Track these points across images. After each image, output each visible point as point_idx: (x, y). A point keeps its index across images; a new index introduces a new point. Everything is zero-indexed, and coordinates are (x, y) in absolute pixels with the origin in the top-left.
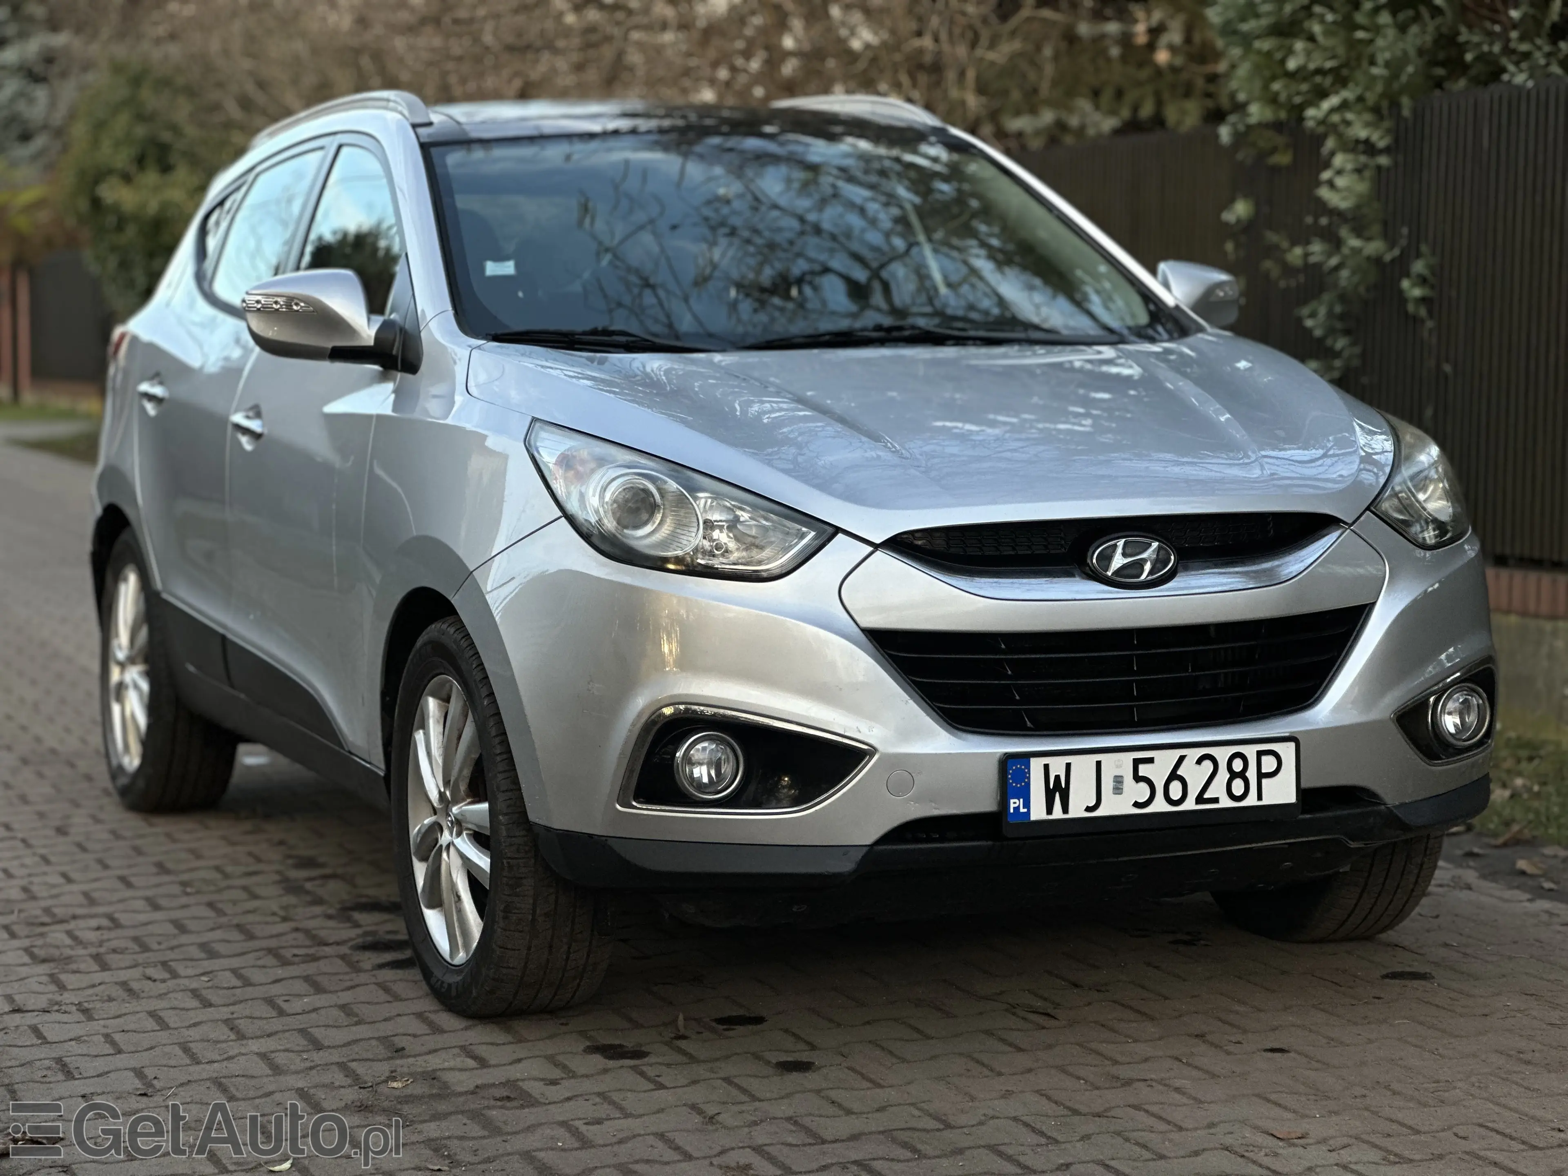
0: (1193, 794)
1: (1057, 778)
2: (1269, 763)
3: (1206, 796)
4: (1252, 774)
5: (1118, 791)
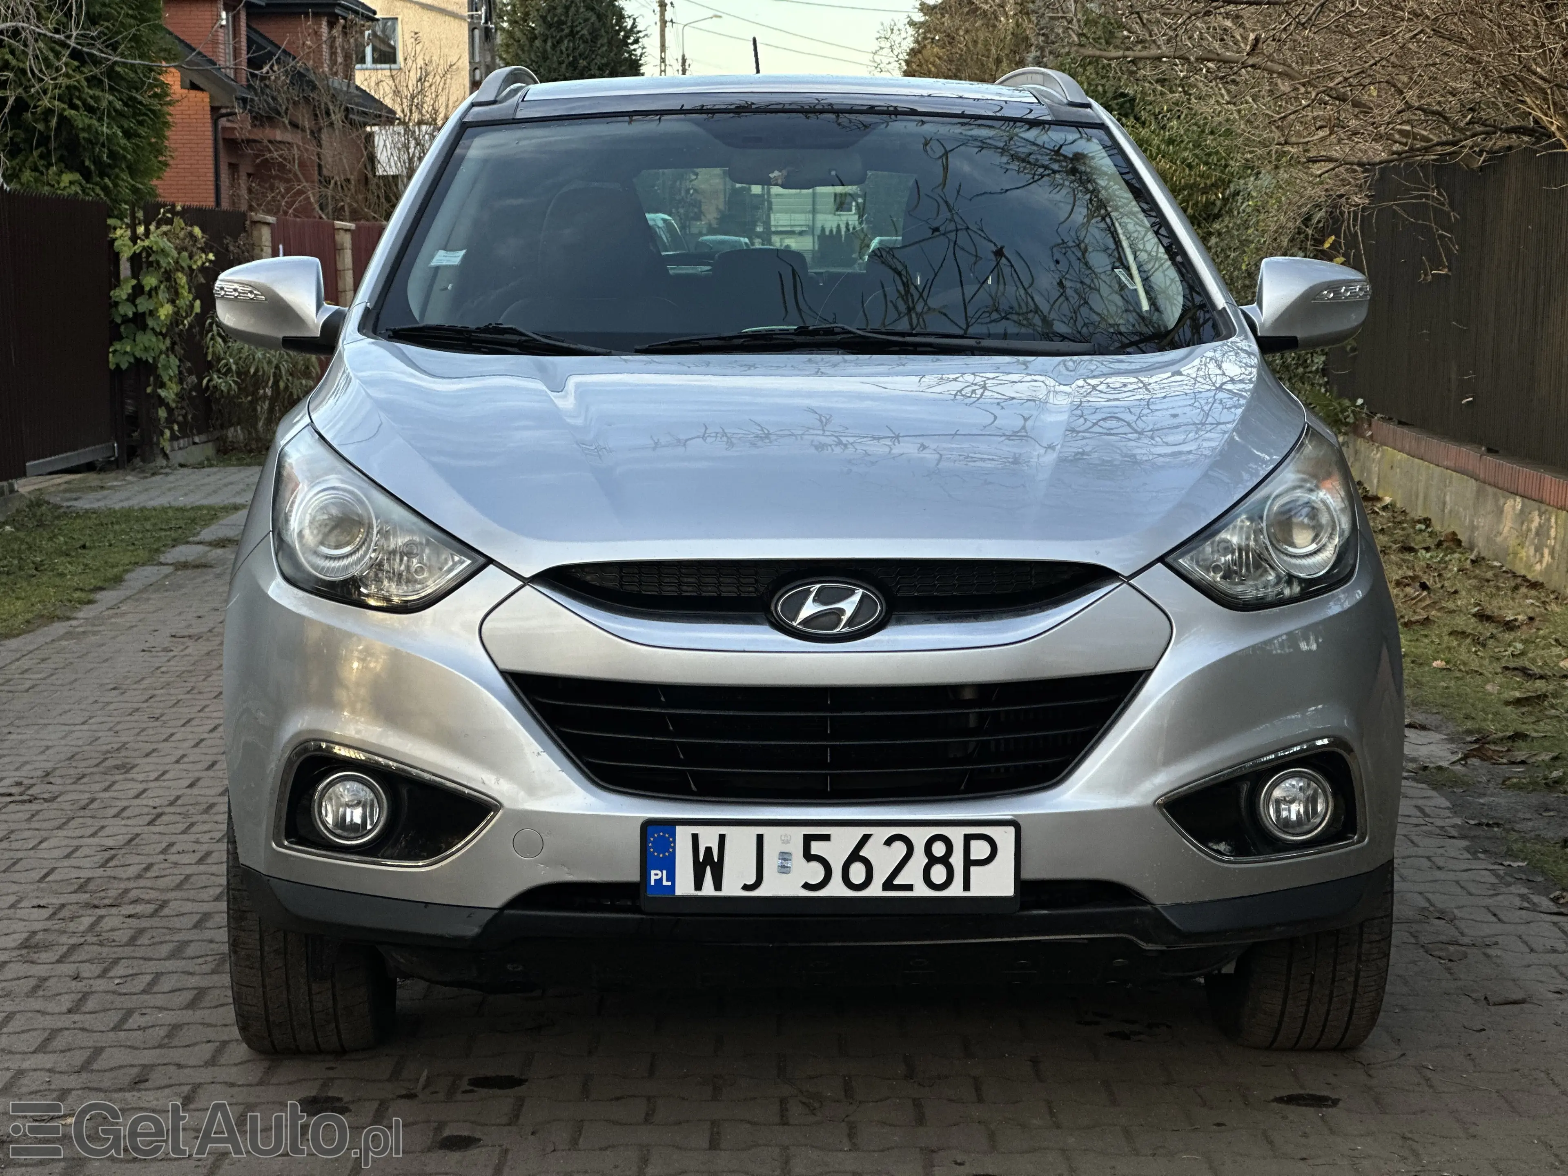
0: (879, 878)
1: (709, 850)
2: (980, 850)
3: (896, 882)
4: (957, 860)
5: (784, 869)
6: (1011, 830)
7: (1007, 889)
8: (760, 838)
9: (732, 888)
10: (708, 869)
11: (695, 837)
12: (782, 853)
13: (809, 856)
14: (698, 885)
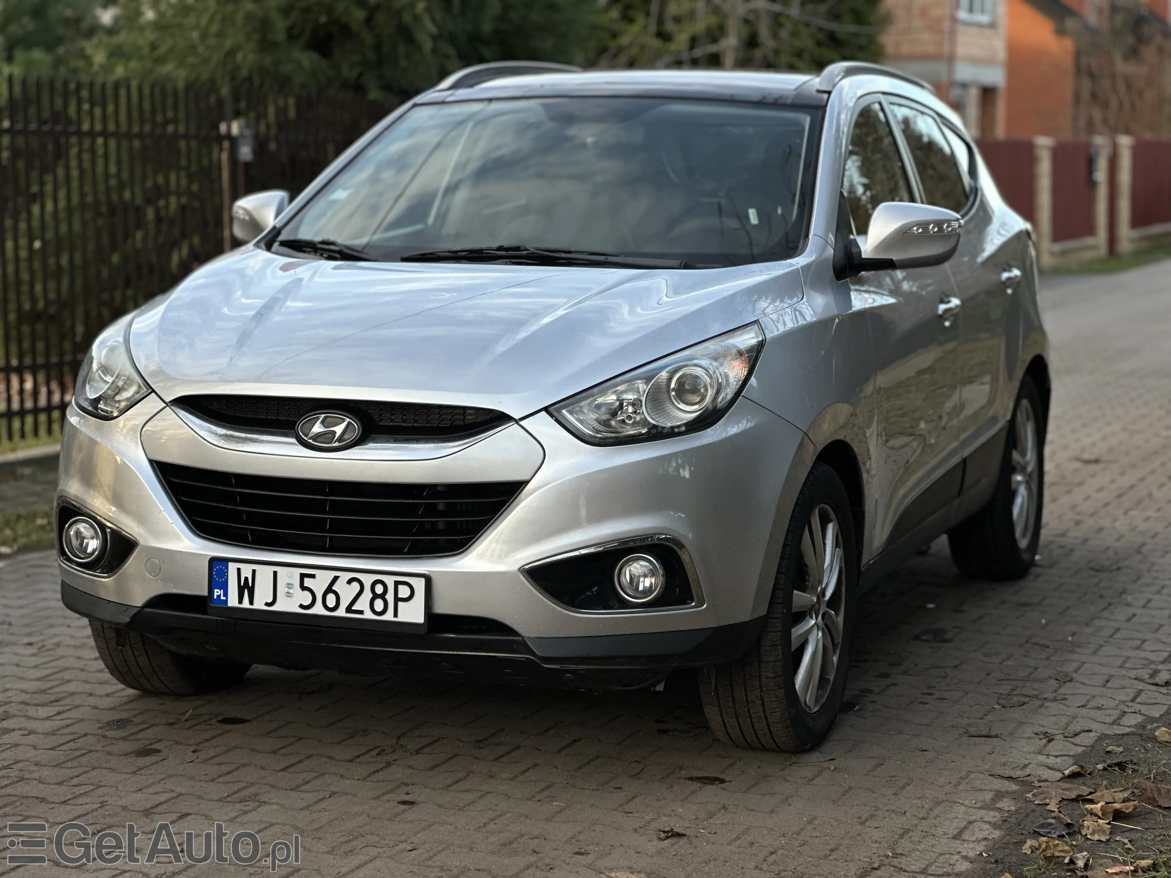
0: (344, 605)
1: (246, 579)
2: (404, 592)
3: (353, 608)
4: (390, 597)
5: (289, 595)
6: (423, 580)
7: (420, 619)
8: (275, 573)
9: (259, 604)
10: (246, 591)
11: (239, 570)
12: (289, 584)
13: (303, 588)
14: (241, 601)
